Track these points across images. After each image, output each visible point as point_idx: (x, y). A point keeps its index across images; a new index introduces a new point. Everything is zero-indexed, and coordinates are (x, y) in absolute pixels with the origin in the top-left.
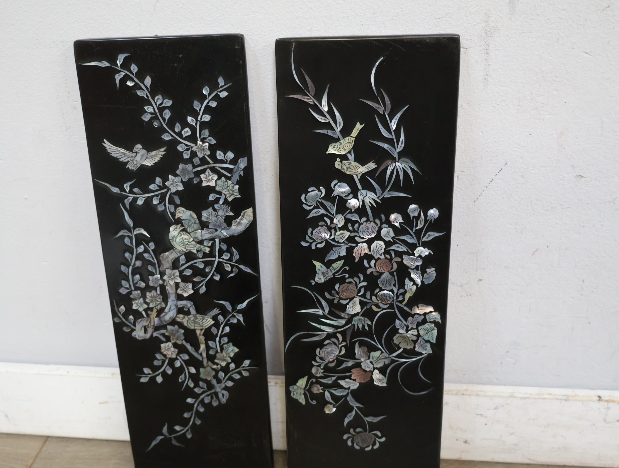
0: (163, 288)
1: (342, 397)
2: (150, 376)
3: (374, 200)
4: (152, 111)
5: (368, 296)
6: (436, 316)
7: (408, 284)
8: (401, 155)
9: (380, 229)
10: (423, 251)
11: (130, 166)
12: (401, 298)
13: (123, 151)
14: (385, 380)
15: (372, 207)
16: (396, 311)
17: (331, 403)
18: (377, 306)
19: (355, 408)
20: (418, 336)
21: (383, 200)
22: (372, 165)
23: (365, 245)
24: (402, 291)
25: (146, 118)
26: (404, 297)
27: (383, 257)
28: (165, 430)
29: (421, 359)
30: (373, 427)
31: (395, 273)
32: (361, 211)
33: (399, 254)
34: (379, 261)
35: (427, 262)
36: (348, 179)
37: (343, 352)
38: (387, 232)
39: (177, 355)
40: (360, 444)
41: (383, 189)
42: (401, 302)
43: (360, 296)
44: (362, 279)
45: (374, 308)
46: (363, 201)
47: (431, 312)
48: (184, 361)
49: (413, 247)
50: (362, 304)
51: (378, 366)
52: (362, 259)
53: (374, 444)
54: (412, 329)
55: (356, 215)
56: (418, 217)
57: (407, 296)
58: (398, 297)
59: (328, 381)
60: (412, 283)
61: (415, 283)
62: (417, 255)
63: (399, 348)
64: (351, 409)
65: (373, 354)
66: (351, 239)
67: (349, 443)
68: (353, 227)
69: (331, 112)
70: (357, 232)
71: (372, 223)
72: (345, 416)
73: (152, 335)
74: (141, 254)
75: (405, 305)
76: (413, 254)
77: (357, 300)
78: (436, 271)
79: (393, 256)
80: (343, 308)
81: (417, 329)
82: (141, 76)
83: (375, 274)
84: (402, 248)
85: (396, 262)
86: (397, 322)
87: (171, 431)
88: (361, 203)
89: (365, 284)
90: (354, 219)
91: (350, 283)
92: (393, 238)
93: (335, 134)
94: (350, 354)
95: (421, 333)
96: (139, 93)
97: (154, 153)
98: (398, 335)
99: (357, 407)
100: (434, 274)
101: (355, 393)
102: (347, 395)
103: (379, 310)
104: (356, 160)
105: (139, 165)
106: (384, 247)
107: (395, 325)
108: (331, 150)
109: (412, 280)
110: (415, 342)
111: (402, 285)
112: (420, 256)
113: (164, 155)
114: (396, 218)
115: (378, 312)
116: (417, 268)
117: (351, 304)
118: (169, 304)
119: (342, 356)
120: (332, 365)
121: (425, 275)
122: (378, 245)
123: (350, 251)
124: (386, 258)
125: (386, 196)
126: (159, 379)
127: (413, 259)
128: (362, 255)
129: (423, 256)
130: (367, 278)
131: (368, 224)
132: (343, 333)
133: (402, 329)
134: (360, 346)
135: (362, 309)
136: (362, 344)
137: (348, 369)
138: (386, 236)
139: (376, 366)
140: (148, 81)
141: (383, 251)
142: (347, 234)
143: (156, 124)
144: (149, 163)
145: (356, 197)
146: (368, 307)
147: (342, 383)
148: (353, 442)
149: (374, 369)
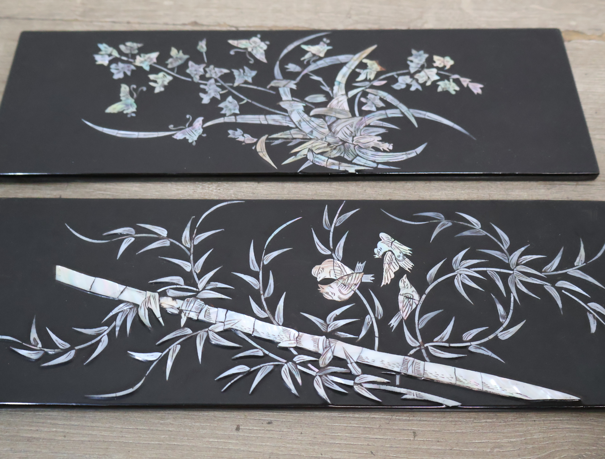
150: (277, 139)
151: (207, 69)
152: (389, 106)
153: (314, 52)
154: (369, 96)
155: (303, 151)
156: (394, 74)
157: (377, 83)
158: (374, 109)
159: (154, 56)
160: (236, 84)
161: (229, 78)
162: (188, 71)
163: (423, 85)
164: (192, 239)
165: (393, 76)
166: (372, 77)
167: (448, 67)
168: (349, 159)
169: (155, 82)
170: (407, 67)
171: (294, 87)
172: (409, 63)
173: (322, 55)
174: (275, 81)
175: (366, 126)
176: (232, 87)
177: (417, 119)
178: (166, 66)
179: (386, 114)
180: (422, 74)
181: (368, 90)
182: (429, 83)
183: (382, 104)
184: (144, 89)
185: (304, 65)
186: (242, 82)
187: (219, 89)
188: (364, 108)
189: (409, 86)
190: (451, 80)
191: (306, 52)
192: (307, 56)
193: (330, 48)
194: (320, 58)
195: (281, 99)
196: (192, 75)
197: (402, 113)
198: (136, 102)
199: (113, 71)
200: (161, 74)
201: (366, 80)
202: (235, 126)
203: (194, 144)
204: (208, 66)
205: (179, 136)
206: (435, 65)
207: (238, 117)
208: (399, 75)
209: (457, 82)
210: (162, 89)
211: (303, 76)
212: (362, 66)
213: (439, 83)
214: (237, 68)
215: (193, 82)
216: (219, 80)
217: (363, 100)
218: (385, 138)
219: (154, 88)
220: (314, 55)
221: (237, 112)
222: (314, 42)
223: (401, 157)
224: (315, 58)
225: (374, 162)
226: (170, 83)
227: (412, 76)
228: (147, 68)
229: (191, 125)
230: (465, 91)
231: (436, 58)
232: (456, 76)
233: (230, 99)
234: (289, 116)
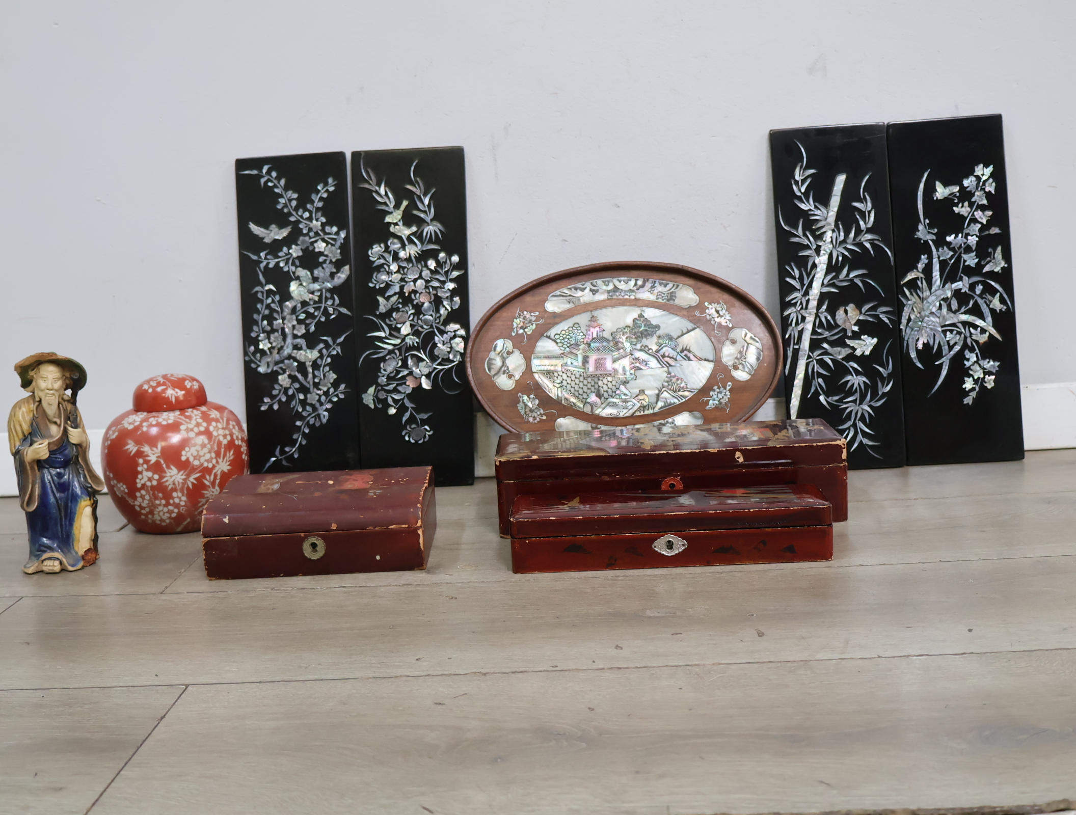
0: (283, 329)
1: (400, 400)
2: (269, 404)
3: (418, 253)
4: (284, 202)
5: (415, 321)
6: (462, 332)
7: (442, 311)
8: (431, 220)
9: (421, 271)
10: (451, 286)
11: (267, 240)
12: (437, 321)
13: (262, 230)
14: (430, 384)
15: (416, 257)
16: (436, 330)
17: (392, 406)
18: (422, 327)
19: (410, 409)
20: (451, 348)
21: (422, 251)
22: (414, 229)
23: (412, 283)
24: (438, 315)
25: (279, 207)
26: (440, 320)
27: (424, 291)
28: (277, 452)
29: (454, 366)
30: (424, 422)
31: (433, 303)
32: (409, 260)
33: (435, 288)
34: (422, 295)
35: (454, 293)
36: (400, 238)
37: (400, 363)
38: (426, 273)
39: (291, 384)
40: (415, 438)
41: (422, 243)
42: (438, 323)
43: (411, 321)
44: (411, 308)
45: (420, 328)
46: (410, 254)
47: (459, 329)
48: (295, 389)
49: (443, 283)
50: (412, 326)
51: (425, 374)
52: (410, 293)
53: (425, 437)
54: (447, 343)
55: (405, 263)
56: (445, 262)
57: (442, 319)
58: (435, 320)
59: (391, 387)
60: (444, 309)
61: (446, 309)
62: (446, 288)
63: (439, 358)
64: (407, 409)
65: (421, 364)
66: (402, 280)
67: (407, 439)
68: (403, 271)
69: (386, 194)
70: (406, 274)
71: (416, 268)
72: (403, 416)
73: (272, 370)
74: (269, 304)
75: (442, 325)
76: (444, 288)
77: (408, 324)
78: (460, 299)
79: (431, 290)
80: (398, 330)
81: (450, 342)
82: (278, 178)
83: (420, 304)
84: (436, 284)
85: (434, 294)
86: (436, 338)
87: (283, 452)
88: (408, 255)
89: (413, 311)
90: (403, 265)
91: (403, 311)
92: (430, 277)
93: (390, 209)
94: (405, 365)
95: (454, 345)
96: (276, 190)
97: (283, 230)
98: (437, 348)
99: (412, 408)
100: (459, 301)
101: (409, 396)
102: (404, 398)
103: (423, 330)
104: (404, 224)
105: (272, 239)
106: (424, 284)
107: (434, 342)
108: (388, 219)
109: (444, 306)
110: (449, 352)
111: (438, 311)
112: (449, 289)
113: (290, 232)
114: (432, 264)
115: (423, 332)
116: (447, 297)
117: (404, 327)
118: (287, 343)
119: (399, 367)
120: (392, 375)
121: (453, 303)
122: (420, 283)
123: (402, 288)
124: (426, 292)
125: (424, 249)
126: (276, 407)
127: (444, 292)
128: (411, 290)
129: (451, 289)
130: (414, 307)
131: (413, 268)
132: (400, 349)
133: (440, 343)
134: (412, 359)
135: (412, 330)
136: (413, 356)
137: (404, 377)
138: (425, 276)
139: (423, 373)
140: (283, 182)
141: (424, 287)
142: (399, 276)
143: (286, 210)
144: (279, 237)
145: (404, 249)
146: (416, 328)
147: (400, 388)
148: (409, 438)
149: (422, 375)
150: (922, 283)
151: (975, 236)
152: (951, 348)
153: (994, 301)
154: (958, 337)
155: (914, 299)
156: (977, 351)
157: (969, 341)
158: (947, 339)
159: (985, 202)
160: (963, 255)
161: (968, 249)
162: (972, 224)
163: (969, 368)
164: (866, 241)
165: (975, 350)
166: (974, 337)
167: (985, 385)
168: (910, 324)
169: (962, 206)
170: (984, 358)
171: (963, 291)
172: (988, 360)
173: (991, 306)
174: (967, 278)
175: (934, 334)
176: (961, 253)
177: (941, 365)
178: (976, 210)
179: (944, 346)
180: (978, 368)
181: (963, 336)
182: (971, 372)
183: (952, 343)
184: (956, 201)
185: (981, 296)
186: (965, 259)
187: (958, 246)
188: (948, 333)
189: (968, 360)
190: (974, 386)
191: (994, 297)
192: (990, 297)
193: (998, 311)
194: (988, 306)
195: (952, 283)
196: (969, 228)
197: (945, 356)
198: (945, 198)
199: (970, 179)
200: (969, 209)
201: (971, 334)
202: (930, 258)
203: (916, 237)
204: (977, 236)
205: (921, 227)
206: (987, 376)
207: (937, 259)
208: (977, 354)
209: (973, 389)
210: (956, 212)
211: (972, 295)
212: (983, 331)
213: (971, 379)
214: (976, 255)
215: (964, 229)
216: (966, 245)
217: (955, 332)
218: (926, 345)
219: (957, 207)
220: (991, 302)
221: (941, 259)
222: (1002, 300)
223: (913, 355)
224: (988, 302)
225: (908, 339)
226: (962, 215)
227: (977, 362)
228: (973, 200)
229: (929, 233)
230: (966, 393)
231: (993, 377)
232: (977, 389)
233: (951, 253)
234: (939, 289)
